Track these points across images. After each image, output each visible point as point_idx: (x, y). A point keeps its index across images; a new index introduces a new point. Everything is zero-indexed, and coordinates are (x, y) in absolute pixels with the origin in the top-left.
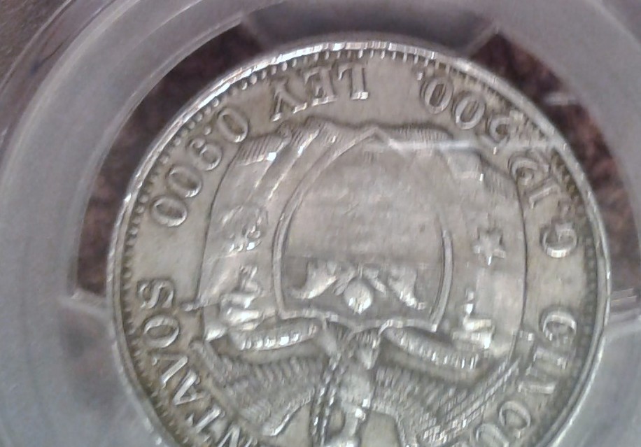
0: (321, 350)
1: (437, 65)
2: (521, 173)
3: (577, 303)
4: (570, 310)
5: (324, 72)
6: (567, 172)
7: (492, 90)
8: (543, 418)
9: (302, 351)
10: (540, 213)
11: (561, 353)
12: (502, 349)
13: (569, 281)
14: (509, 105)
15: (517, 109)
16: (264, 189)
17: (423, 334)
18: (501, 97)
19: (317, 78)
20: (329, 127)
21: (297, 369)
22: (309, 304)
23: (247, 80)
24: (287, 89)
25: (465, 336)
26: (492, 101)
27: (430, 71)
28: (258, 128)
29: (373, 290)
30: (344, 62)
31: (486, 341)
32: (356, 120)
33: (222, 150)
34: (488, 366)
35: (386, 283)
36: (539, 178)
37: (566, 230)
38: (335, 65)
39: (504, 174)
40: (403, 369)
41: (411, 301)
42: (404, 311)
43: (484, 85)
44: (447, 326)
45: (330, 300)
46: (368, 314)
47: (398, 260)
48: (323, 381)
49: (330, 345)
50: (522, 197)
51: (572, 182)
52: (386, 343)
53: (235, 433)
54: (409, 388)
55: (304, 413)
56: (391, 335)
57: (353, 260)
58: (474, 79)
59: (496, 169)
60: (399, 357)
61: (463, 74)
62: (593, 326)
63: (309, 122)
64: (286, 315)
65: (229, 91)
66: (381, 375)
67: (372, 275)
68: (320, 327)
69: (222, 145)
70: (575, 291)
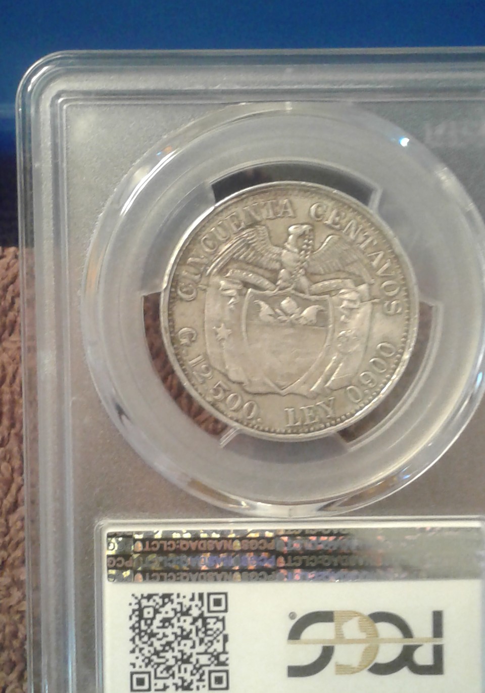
0: (309, 278)
1: (251, 425)
2: (207, 369)
3: (178, 303)
4: (181, 299)
5: (308, 422)
6: (184, 370)
7: (222, 412)
8: (194, 245)
9: (317, 278)
10: (196, 349)
11: (185, 277)
12: (215, 279)
13: (183, 314)
14: (213, 405)
15: (209, 402)
16: (337, 363)
17: (256, 287)
18: (217, 409)
19: (312, 418)
20: (305, 394)
21: (321, 268)
22: (316, 302)
23: (347, 418)
24: (326, 413)
25: (235, 286)
26: (222, 406)
27: (254, 422)
28: (341, 392)
29: (281, 310)
30: (298, 426)
31: (223, 283)
32: (291, 396)
33: (359, 381)
34: (222, 271)
35: (276, 313)
36: (197, 368)
37: (184, 341)
38: (302, 425)
39: (215, 369)
40: (266, 269)
41: (262, 303)
42: (265, 299)
43: (226, 415)
44: (244, 291)
45: (304, 304)
46: (284, 297)
47: (268, 324)
48: (308, 263)
49: (304, 281)
50: (206, 357)
51: (181, 365)
52: (274, 281)
53: (352, 236)
54: (263, 258)
55: (317, 245)
56: (272, 286)
57: (292, 325)
58: (231, 418)
59: (220, 372)
60: (268, 274)
61: (237, 421)
62: (171, 292)
63: (316, 396)
64: (327, 297)
65: (357, 411)
66: (277, 266)
68: (310, 291)
69: (360, 384)
70: (179, 308)
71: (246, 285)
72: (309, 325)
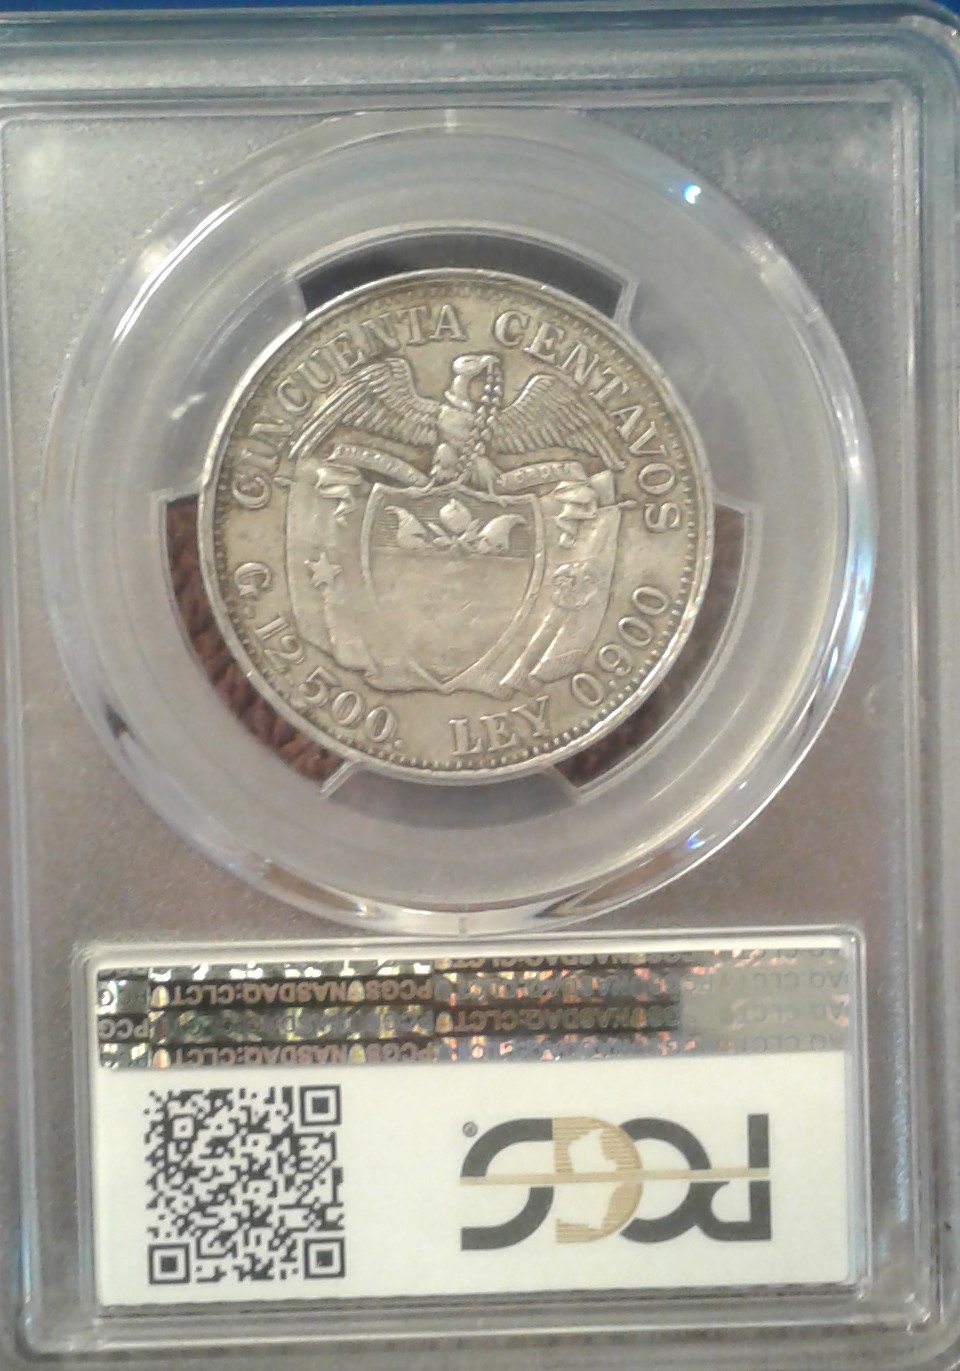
0: (493, 461)
1: (381, 754)
2: (294, 645)
3: (233, 513)
4: (240, 507)
5: (495, 745)
6: (246, 647)
7: (324, 729)
8: (266, 396)
9: (513, 460)
10: (270, 603)
11: (245, 462)
12: (306, 466)
13: (243, 536)
14: (306, 714)
15: (298, 710)
16: (553, 627)
17: (388, 480)
18: (314, 723)
19: (504, 739)
20: (490, 690)
21: (517, 442)
23: (574, 736)
24: (533, 728)
25: (346, 478)
26: (323, 717)
27: (388, 747)
28: (563, 685)
29: (441, 525)
30: (475, 754)
31: (322, 473)
32: (464, 694)
33: (597, 664)
34: (321, 449)
35: (429, 529)
36: (274, 642)
37: (247, 589)
38: (484, 753)
39: (310, 644)
40: (410, 443)
41: (402, 513)
42: (408, 503)
43: (333, 736)
45: (484, 512)
46: (446, 499)
48: (492, 431)
49: (484, 467)
50: (291, 620)
51: (241, 637)
52: (425, 468)
53: (579, 376)
54: (403, 423)
55: (509, 395)
56: (423, 478)
57: (463, 553)
58: (343, 741)
59: (319, 649)
60: (413, 455)
61: (354, 745)
62: (218, 491)
63: (511, 694)
64: (531, 496)
65: (593, 723)
66: (431, 436)
67: (444, 540)
69: (599, 670)
70: (236, 524)
71: (370, 475)
72: (497, 554)
